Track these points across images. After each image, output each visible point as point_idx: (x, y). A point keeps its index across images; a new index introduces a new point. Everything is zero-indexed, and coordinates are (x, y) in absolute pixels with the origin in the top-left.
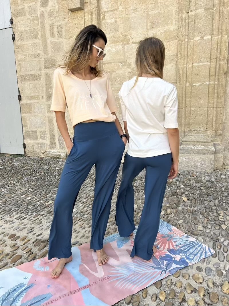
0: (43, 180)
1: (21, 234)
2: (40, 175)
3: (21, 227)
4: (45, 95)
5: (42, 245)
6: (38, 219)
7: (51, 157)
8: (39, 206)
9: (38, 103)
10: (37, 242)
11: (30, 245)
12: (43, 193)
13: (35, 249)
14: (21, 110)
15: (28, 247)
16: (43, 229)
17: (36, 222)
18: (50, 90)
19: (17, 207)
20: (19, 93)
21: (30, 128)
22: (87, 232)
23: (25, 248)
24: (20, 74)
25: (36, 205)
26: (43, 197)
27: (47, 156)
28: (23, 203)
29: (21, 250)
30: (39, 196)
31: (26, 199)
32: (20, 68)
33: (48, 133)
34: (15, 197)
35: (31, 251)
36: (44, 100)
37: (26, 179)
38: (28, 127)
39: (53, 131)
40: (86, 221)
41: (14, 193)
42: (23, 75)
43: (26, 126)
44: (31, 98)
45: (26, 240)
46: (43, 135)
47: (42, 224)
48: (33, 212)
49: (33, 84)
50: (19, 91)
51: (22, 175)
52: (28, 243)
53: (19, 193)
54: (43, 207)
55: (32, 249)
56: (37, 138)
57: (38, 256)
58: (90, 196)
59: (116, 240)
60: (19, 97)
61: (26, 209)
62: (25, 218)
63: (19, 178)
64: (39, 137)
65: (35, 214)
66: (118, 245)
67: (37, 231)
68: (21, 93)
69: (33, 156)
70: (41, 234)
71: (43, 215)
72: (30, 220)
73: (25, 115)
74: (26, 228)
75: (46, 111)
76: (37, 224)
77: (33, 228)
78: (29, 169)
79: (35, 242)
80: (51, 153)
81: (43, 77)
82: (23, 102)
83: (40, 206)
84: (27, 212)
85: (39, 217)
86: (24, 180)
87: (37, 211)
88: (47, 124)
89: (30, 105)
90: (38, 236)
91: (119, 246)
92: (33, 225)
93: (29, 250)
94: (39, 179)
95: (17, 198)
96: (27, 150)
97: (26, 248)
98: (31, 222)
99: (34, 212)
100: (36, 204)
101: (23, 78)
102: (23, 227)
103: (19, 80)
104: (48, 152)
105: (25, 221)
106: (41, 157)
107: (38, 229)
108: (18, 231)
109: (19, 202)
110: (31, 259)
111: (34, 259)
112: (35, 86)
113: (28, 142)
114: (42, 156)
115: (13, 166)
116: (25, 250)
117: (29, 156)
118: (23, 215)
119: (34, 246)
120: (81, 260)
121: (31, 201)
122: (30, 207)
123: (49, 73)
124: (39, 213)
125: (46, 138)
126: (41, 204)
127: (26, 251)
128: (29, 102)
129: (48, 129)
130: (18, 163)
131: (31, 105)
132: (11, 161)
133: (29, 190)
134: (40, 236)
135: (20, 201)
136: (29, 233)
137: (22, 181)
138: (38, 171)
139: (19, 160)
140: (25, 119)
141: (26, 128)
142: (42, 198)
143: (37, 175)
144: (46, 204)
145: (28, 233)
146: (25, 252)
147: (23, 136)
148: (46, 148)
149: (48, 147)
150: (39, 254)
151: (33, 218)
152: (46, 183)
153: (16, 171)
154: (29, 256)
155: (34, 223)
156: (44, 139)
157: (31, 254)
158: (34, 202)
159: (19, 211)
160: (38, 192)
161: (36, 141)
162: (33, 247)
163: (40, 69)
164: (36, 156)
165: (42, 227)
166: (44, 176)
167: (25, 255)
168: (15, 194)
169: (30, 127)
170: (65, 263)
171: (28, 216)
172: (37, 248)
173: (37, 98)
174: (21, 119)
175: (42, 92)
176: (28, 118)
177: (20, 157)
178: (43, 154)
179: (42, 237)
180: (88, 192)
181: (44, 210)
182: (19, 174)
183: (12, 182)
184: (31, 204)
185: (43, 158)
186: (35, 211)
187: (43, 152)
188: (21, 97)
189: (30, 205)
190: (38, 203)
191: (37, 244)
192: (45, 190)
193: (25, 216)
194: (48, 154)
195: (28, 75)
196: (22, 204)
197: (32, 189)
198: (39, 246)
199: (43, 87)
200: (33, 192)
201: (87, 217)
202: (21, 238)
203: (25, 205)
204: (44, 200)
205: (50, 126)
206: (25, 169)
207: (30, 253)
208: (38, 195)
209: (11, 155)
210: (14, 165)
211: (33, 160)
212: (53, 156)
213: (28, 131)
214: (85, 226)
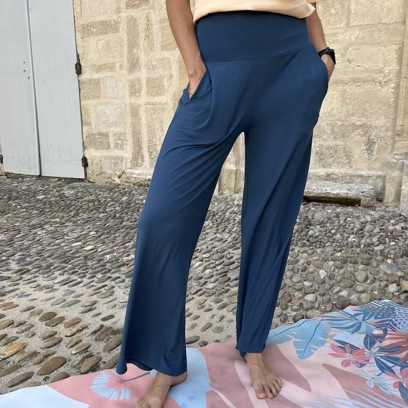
0: (118, 218)
1: (68, 313)
2: (112, 210)
3: (70, 299)
4: (125, 60)
5: (114, 339)
6: (106, 285)
7: (134, 184)
8: (109, 263)
9: (112, 77)
10: (101, 333)
11: (86, 338)
12: (119, 240)
13: (98, 348)
14: (80, 92)
15: (81, 341)
16: (117, 307)
17: (101, 291)
18: (135, 51)
19: (64, 262)
20: (79, 60)
21: (95, 128)
22: (216, 319)
23: (74, 341)
24: (80, 22)
25: (102, 260)
26: (117, 247)
27: (127, 182)
28: (77, 255)
29: (66, 346)
30: (111, 245)
31: (83, 249)
32: (81, 10)
33: (129, 136)
34: (62, 244)
35: (88, 350)
36: (125, 72)
37: (85, 216)
38: (93, 125)
39: (139, 133)
40: (212, 295)
41: (59, 238)
42: (86, 23)
43: (89, 124)
44: (99, 69)
45: (78, 326)
46: (119, 142)
47: (115, 297)
48: (95, 273)
49: (103, 41)
50: (78, 56)
51: (79, 209)
52: (84, 332)
53: (69, 238)
54: (117, 265)
55: (91, 347)
56: (109, 148)
57: (105, 363)
58: (216, 249)
59: (292, 339)
60: (78, 67)
61: (82, 267)
62: (79, 283)
63: (72, 214)
64: (112, 146)
65: (99, 277)
66: (298, 352)
67: (103, 308)
68: (82, 59)
69: (100, 181)
70: (112, 317)
71: (118, 280)
72: (90, 288)
73: (87, 102)
74: (80, 301)
75: (127, 94)
76: (103, 296)
77: (95, 304)
78: (93, 201)
79: (99, 332)
80: (134, 176)
81: (123, 26)
82: (85, 76)
83: (112, 262)
84: (85, 271)
85: (108, 282)
86: (81, 218)
87: (104, 271)
88: (129, 119)
89: (97, 83)
90: (104, 319)
91: (302, 355)
92: (95, 298)
93: (83, 348)
94: (110, 216)
95: (66, 246)
96: (89, 171)
97: (77, 343)
98: (91, 291)
99: (98, 272)
100: (103, 258)
101: (86, 30)
102: (74, 299)
103: (78, 34)
104: (128, 175)
105: (79, 289)
106: (115, 183)
107: (106, 305)
108: (63, 307)
109: (68, 254)
110: (87, 368)
111: (94, 368)
112: (108, 44)
113: (91, 154)
114: (118, 181)
115: (62, 196)
116: (75, 347)
117: (94, 183)
118: (74, 277)
119: (96, 340)
120: (209, 382)
121: (93, 253)
122: (89, 263)
123: (134, 18)
124: (108, 275)
125: (125, 146)
126: (114, 259)
127: (76, 350)
128: (96, 76)
129: (129, 130)
130: (72, 192)
131: (99, 81)
132: (59, 189)
133: (90, 234)
134: (110, 320)
135: (71, 252)
136: (85, 312)
137: (78, 218)
138: (109, 204)
139: (73, 188)
140: (87, 110)
141: (90, 127)
142: (115, 248)
143: (107, 210)
144: (124, 258)
145: (83, 313)
146: (74, 352)
147: (83, 143)
148: (125, 166)
149: (129, 165)
150: (107, 358)
151: (96, 284)
152: (124, 224)
153: (68, 202)
154: (82, 361)
155: (97, 293)
156: (122, 149)
157: (87, 357)
158: (99, 254)
159: (66, 269)
160: (107, 237)
161: (105, 153)
162: (94, 344)
163: (118, 10)
164: (106, 182)
165: (115, 302)
166: (121, 212)
167: (74, 357)
168: (62, 240)
169: (96, 126)
170: (170, 384)
171: (85, 280)
172: (102, 345)
173: (111, 67)
174: (81, 110)
175: (121, 56)
176: (92, 109)
177: (76, 183)
178: (119, 177)
179: (114, 323)
180: (211, 242)
181: (120, 271)
182: (71, 208)
183: (58, 220)
184: (94, 258)
185: (119, 185)
186: (101, 271)
187: (118, 173)
188: (82, 67)
189: (92, 259)
190: (108, 257)
191: (102, 337)
192: (122, 235)
193: (79, 280)
194: (128, 178)
195: (96, 23)
196: (73, 257)
197: (95, 233)
198: (108, 340)
199: (122, 46)
200: (98, 237)
201: (213, 289)
202: (67, 321)
203: (81, 260)
204: (119, 253)
205: (134, 123)
206: (85, 201)
207: (85, 354)
208: (107, 242)
209: (60, 179)
210: (64, 194)
211: (101, 188)
212: (138, 183)
213: (92, 134)
214: (211, 306)
